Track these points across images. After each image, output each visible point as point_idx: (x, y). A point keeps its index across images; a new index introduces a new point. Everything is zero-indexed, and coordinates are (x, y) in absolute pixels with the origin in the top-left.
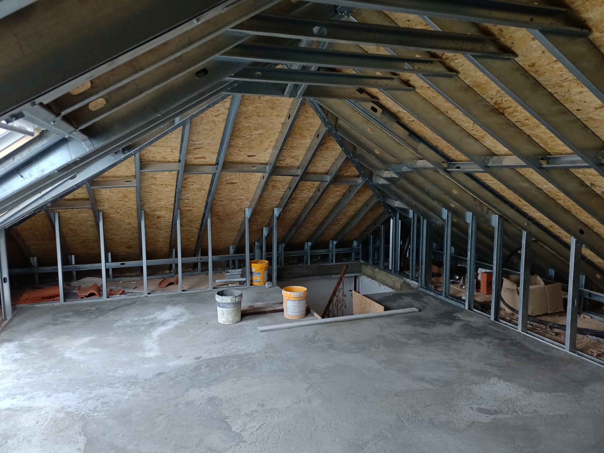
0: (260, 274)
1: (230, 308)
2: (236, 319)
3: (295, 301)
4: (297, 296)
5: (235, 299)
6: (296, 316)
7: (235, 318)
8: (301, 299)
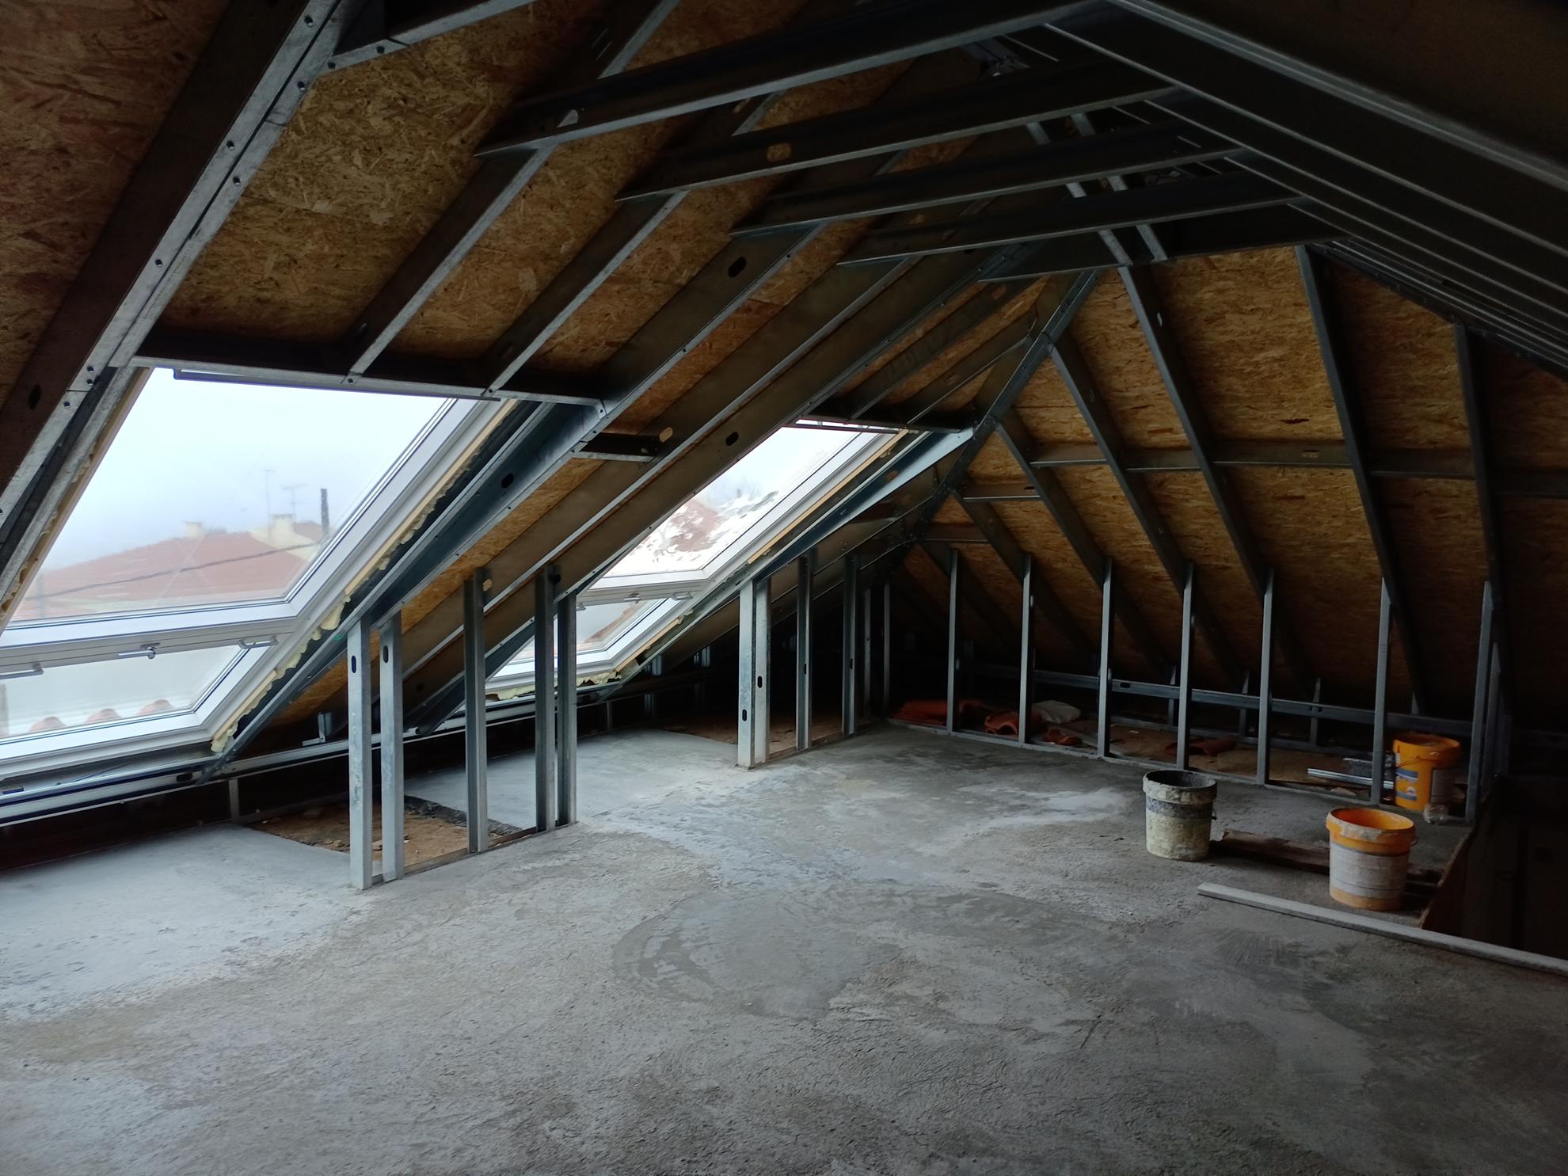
0: (1415, 775)
1: (1165, 814)
2: (1180, 849)
3: (1350, 849)
4: (1356, 838)
5: (1177, 796)
6: (1354, 897)
7: (1179, 846)
8: (1370, 850)
